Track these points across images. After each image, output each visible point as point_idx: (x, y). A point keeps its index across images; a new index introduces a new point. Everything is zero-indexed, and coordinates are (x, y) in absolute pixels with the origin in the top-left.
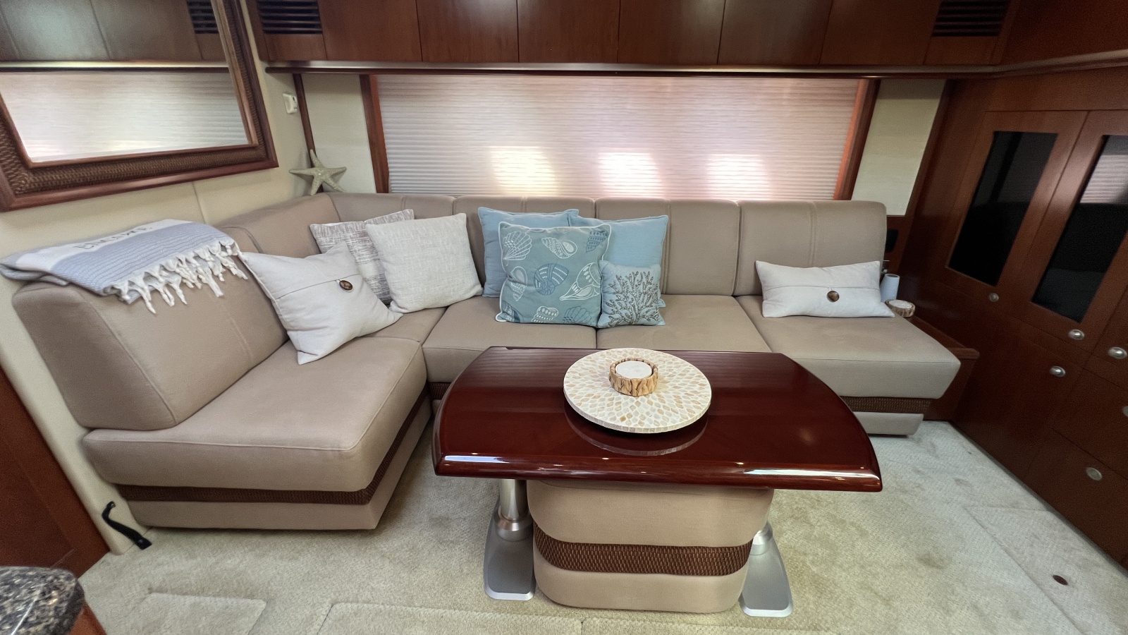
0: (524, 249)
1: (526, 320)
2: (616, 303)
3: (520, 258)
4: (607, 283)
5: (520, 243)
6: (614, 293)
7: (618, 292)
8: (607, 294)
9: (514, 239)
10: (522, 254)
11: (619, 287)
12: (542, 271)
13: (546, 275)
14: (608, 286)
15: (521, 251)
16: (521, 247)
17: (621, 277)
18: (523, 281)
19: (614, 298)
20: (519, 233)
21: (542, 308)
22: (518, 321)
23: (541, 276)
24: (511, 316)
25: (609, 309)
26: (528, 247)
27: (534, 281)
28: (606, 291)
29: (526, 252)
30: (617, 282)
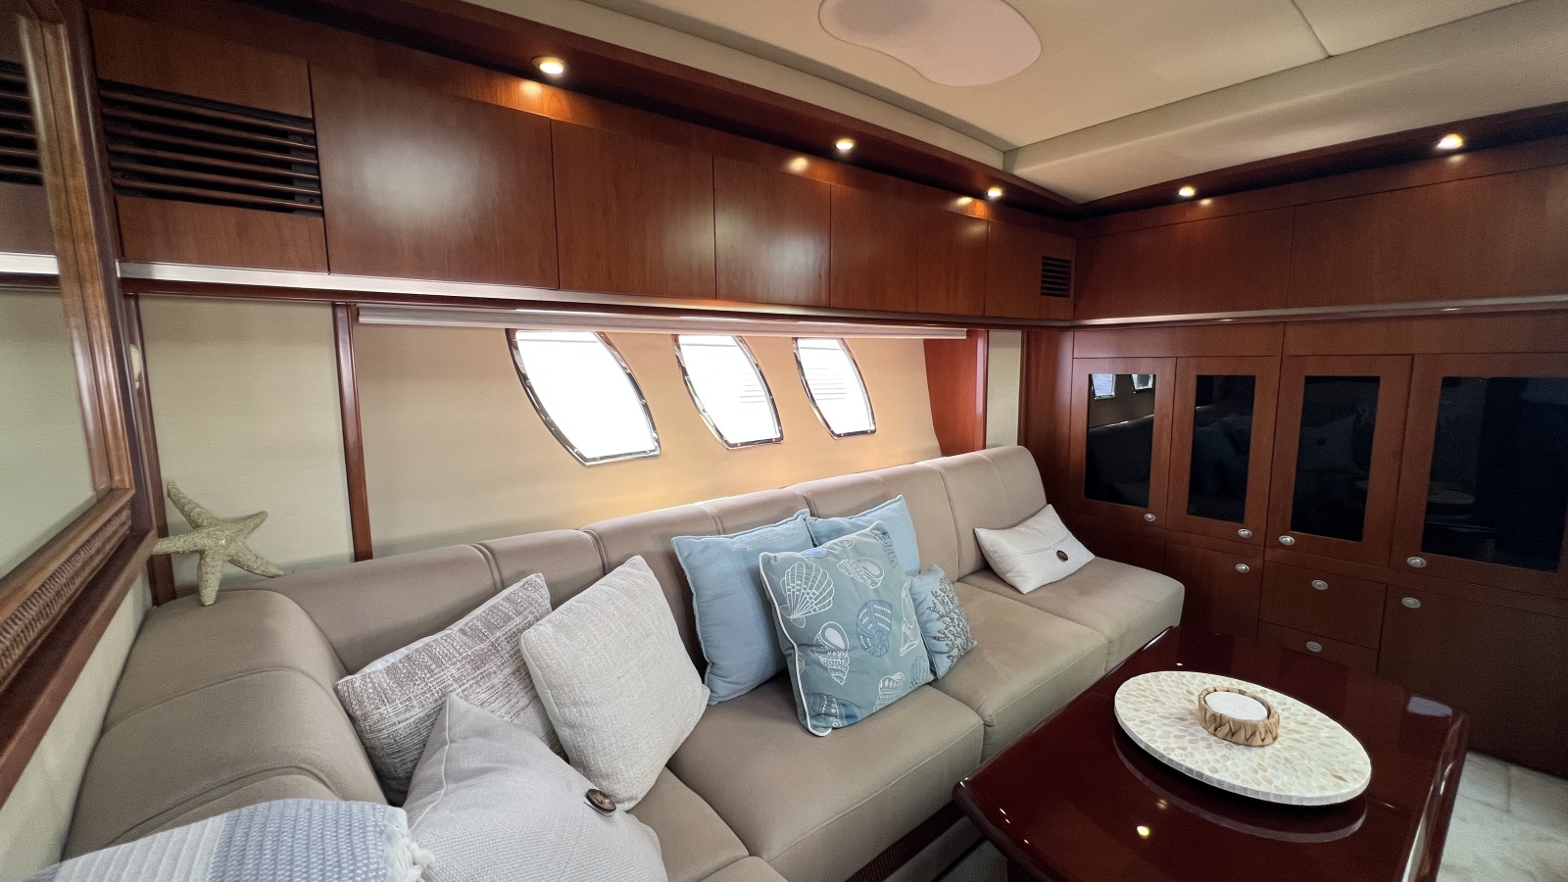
0: (824, 590)
1: (866, 713)
2: (946, 632)
3: (824, 606)
4: (925, 605)
5: (814, 582)
6: (938, 620)
7: (942, 616)
8: (929, 625)
9: (800, 578)
10: (825, 599)
11: (940, 608)
12: (864, 617)
13: (870, 622)
14: (928, 611)
15: (821, 594)
16: (818, 587)
17: (936, 592)
18: (843, 646)
19: (940, 625)
20: (800, 566)
21: (884, 681)
22: (852, 721)
23: (866, 626)
24: (841, 717)
25: (942, 646)
26: (829, 584)
27: (859, 639)
28: (924, 618)
29: (830, 593)
30: (937, 602)
